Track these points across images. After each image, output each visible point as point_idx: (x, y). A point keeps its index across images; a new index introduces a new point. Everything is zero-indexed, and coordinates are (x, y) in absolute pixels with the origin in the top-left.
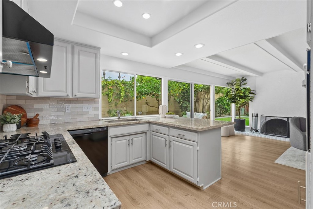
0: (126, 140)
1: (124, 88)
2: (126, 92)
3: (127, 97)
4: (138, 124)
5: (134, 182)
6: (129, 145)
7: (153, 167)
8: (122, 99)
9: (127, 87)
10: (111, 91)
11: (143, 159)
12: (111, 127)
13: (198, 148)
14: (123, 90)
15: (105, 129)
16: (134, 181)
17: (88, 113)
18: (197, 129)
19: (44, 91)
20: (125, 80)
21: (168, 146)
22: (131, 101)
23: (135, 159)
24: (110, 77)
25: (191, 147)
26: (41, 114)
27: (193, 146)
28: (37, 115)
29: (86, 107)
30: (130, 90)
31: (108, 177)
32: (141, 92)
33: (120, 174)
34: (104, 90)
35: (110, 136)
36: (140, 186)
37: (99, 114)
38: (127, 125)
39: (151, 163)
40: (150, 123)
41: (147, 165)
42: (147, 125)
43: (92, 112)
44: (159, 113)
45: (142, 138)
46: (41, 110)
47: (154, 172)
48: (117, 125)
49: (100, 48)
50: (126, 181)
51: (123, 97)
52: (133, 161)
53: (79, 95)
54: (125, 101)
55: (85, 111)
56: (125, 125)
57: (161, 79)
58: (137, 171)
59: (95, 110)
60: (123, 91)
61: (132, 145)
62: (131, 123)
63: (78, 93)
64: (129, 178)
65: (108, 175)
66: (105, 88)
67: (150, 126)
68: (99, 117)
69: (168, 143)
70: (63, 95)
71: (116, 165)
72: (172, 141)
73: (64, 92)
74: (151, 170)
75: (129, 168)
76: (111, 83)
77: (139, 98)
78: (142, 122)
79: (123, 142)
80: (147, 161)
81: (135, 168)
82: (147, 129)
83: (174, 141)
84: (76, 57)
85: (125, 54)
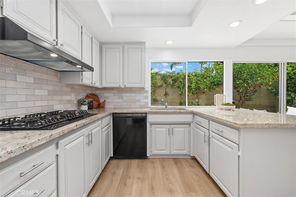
0: (166, 129)
1: (196, 80)
2: (197, 83)
3: (199, 89)
4: (178, 113)
5: (166, 173)
6: (169, 134)
7: (196, 165)
8: (193, 91)
9: (198, 79)
10: (181, 84)
11: (185, 152)
12: (150, 114)
13: (239, 153)
14: (194, 81)
15: (144, 115)
16: (166, 171)
17: (139, 101)
18: (236, 124)
19: (105, 83)
20: (198, 71)
21: (207, 143)
22: (204, 93)
23: (176, 150)
24: (181, 71)
25: (230, 150)
26: (107, 100)
27: (232, 149)
28: (105, 101)
29: (138, 96)
30: (201, 81)
31: (148, 160)
32: (214, 83)
33: (158, 160)
34: (175, 83)
35: (150, 122)
36: (167, 179)
37: (148, 102)
38: (165, 113)
39: (194, 159)
40: (194, 114)
41: (191, 160)
42: (191, 116)
43: (143, 101)
44: (215, 104)
45: (185, 129)
46: (108, 97)
47: (193, 170)
48: (155, 112)
49: (145, 42)
50: (159, 169)
51: (194, 89)
52: (174, 152)
53: (128, 85)
54: (197, 93)
55: (137, 99)
56: (163, 113)
57: (223, 62)
58: (176, 163)
59: (145, 99)
60: (194, 83)
61: (172, 135)
62: (170, 112)
63: (127, 83)
64: (163, 167)
65: (149, 159)
66: (177, 81)
67: (193, 117)
68: (148, 105)
69: (207, 139)
70: (117, 85)
71: (155, 151)
72: (211, 137)
73: (118, 83)
74: (192, 167)
75: (171, 158)
76: (182, 76)
77: (211, 90)
78: (183, 112)
79: (163, 130)
80: (191, 156)
81: (176, 160)
82: (191, 120)
83: (213, 138)
84: (126, 54)
85: (170, 43)
